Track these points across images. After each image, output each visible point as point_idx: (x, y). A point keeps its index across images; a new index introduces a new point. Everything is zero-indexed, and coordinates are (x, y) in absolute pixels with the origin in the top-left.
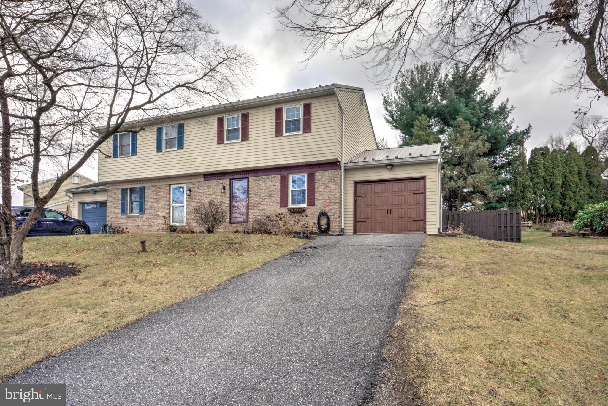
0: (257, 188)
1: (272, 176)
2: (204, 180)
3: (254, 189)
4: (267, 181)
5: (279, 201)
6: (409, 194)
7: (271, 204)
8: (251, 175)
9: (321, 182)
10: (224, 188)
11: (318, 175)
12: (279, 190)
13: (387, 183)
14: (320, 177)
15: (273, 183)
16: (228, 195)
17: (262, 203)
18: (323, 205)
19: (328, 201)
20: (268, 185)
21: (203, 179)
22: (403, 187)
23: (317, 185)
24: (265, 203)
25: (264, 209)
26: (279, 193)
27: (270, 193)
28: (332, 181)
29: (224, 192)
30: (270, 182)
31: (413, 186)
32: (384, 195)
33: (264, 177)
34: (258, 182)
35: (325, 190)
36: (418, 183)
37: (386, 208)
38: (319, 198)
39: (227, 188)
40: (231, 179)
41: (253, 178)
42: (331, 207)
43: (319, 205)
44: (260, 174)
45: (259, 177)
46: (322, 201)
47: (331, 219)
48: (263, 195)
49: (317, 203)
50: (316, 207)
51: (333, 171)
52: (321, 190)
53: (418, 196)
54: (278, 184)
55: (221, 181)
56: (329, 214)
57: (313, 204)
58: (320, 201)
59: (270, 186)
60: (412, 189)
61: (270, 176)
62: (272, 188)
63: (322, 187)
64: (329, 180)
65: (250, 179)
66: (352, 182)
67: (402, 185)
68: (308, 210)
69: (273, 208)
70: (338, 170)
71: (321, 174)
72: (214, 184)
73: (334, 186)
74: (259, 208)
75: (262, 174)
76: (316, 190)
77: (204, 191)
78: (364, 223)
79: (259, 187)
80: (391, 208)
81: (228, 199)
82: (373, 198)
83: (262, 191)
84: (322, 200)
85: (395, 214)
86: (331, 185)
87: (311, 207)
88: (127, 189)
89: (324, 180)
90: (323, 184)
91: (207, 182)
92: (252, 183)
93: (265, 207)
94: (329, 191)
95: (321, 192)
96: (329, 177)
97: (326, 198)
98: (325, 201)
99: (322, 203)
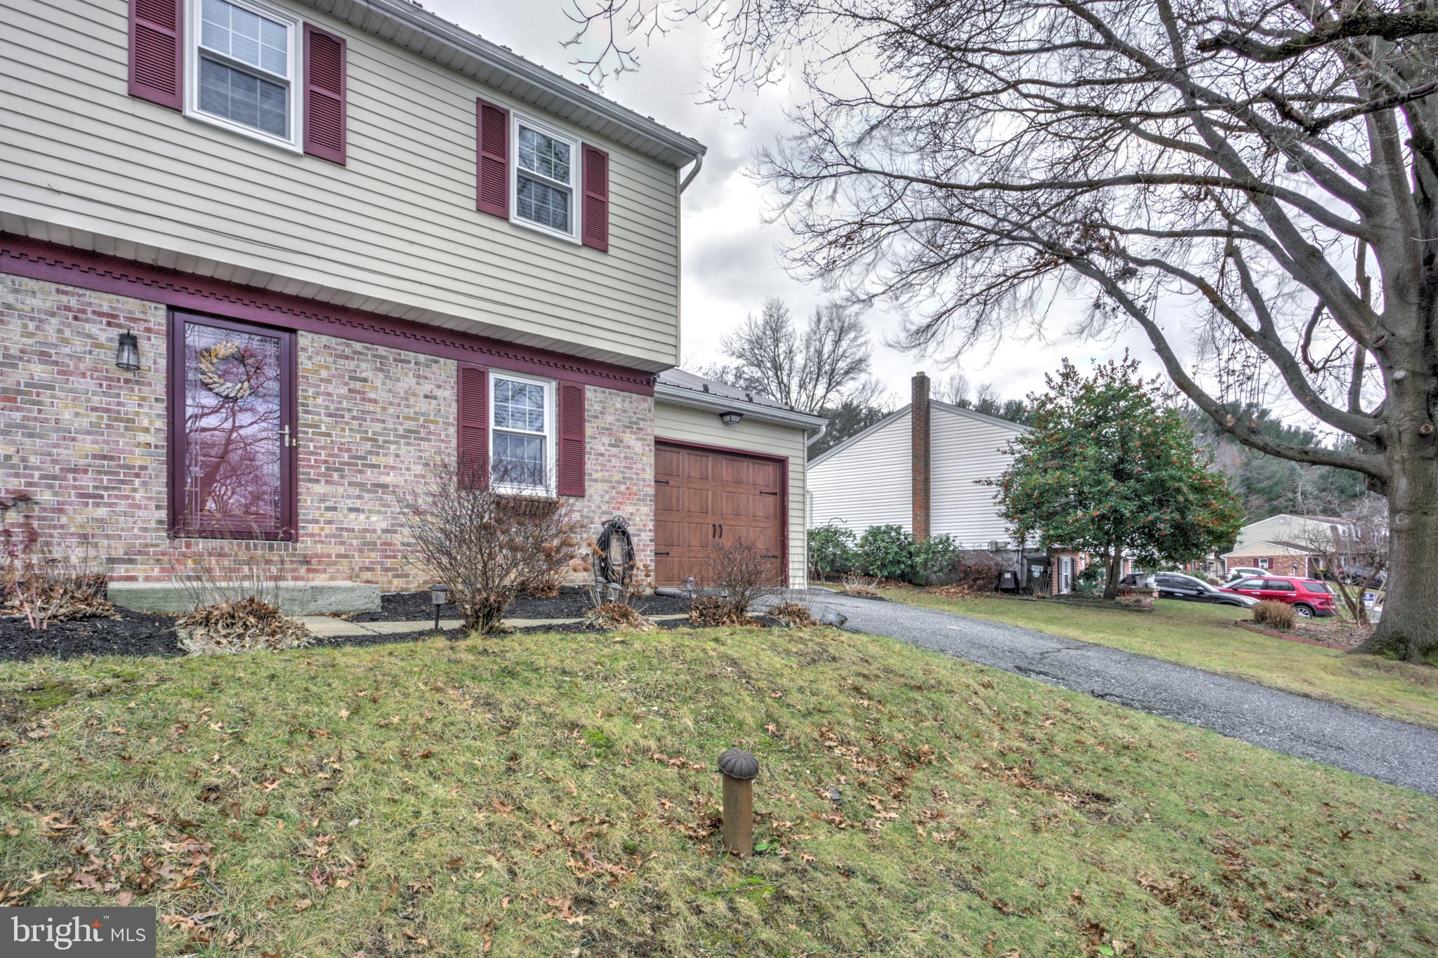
0: (344, 391)
1: (422, 357)
3: (330, 389)
4: (396, 370)
6: (753, 493)
8: (314, 323)
9: (601, 423)
10: (128, 341)
11: (593, 397)
12: (452, 418)
14: (597, 407)
15: (427, 387)
17: (373, 459)
18: (607, 498)
19: (623, 488)
20: (401, 387)
23: (589, 430)
24: (391, 461)
26: (452, 431)
27: (411, 425)
29: (129, 367)
30: (411, 380)
33: (382, 350)
34: (351, 365)
35: (614, 450)
36: (768, 468)
37: (710, 520)
38: (595, 475)
39: (154, 351)
40: (171, 308)
41: (325, 339)
42: (631, 509)
43: (597, 499)
44: (359, 332)
45: (358, 346)
46: (606, 486)
48: (378, 427)
49: (592, 489)
50: (586, 501)
51: (634, 396)
52: (602, 449)
54: (448, 395)
55: (104, 302)
56: (630, 529)
57: (580, 494)
58: (599, 486)
59: (410, 393)
60: (758, 480)
61: (404, 354)
62: (423, 406)
63: (606, 440)
64: (625, 421)
65: (304, 339)
68: (561, 510)
70: (649, 399)
71: (600, 396)
73: (639, 444)
74: (358, 478)
75: (370, 334)
76: (588, 447)
78: (666, 559)
79: (358, 386)
80: (721, 522)
81: (161, 408)
82: (681, 489)
83: (371, 407)
84: (604, 481)
85: (728, 538)
86: (629, 438)
87: (571, 499)
89: (610, 419)
90: (608, 430)
92: (319, 359)
94: (626, 458)
95: (602, 455)
96: (625, 411)
97: (618, 477)
98: (613, 488)
99: (607, 492)
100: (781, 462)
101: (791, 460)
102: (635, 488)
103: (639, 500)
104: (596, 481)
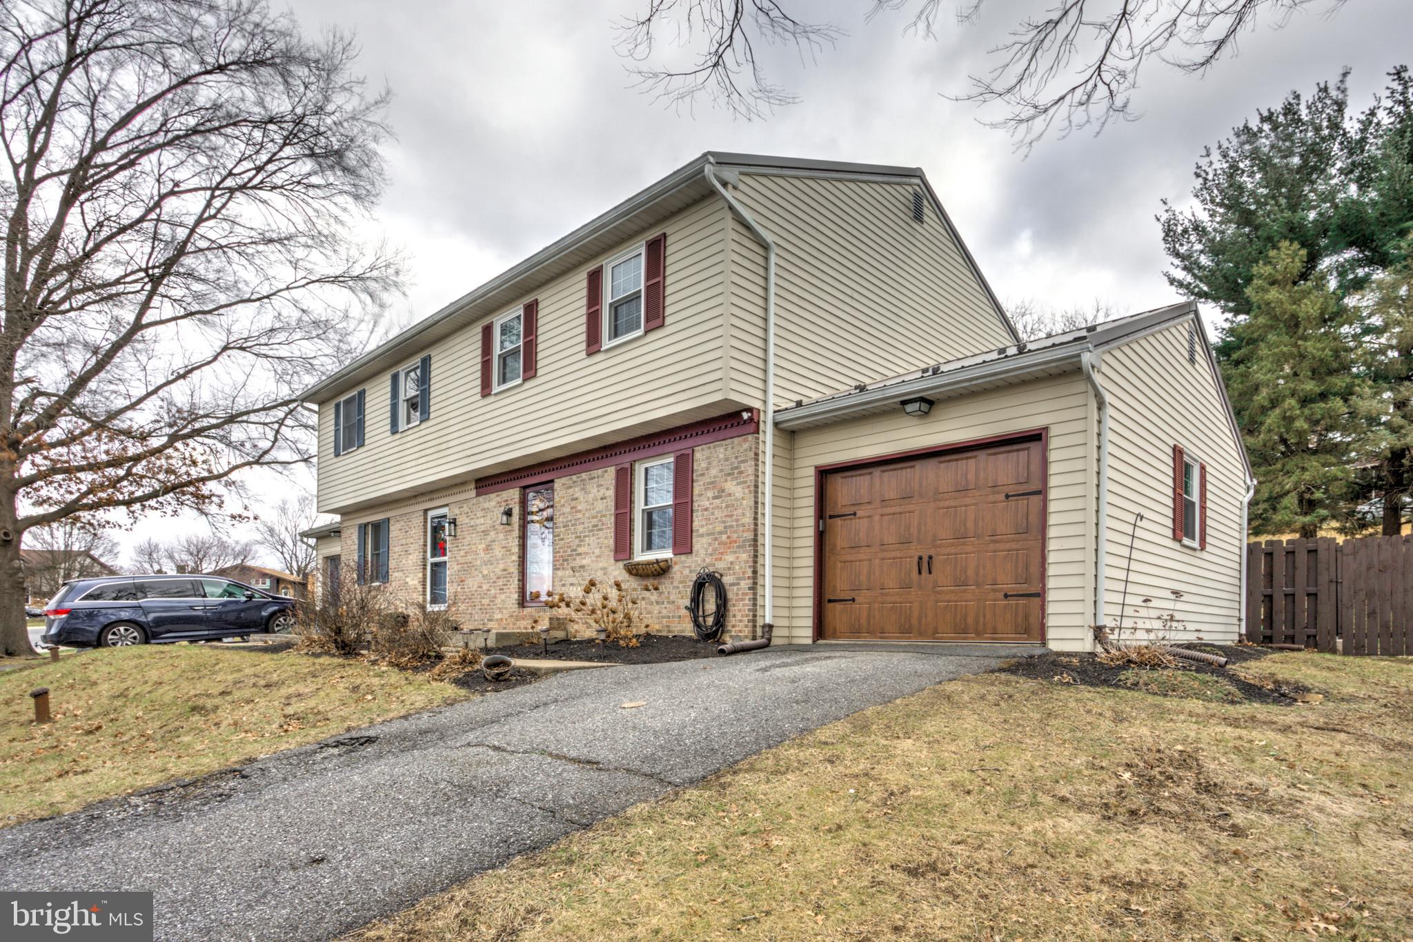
0: (569, 509)
1: (600, 471)
2: (478, 495)
3: (564, 510)
4: (589, 486)
5: (611, 542)
6: (991, 498)
7: (597, 552)
8: (559, 472)
9: (706, 479)
10: (508, 513)
11: (703, 456)
12: (613, 510)
13: (918, 465)
14: (704, 465)
15: (603, 491)
16: (516, 533)
17: (580, 550)
18: (710, 551)
19: (724, 537)
20: (591, 497)
21: (473, 493)
22: (971, 476)
23: (696, 491)
24: (586, 549)
25: (582, 567)
26: (613, 519)
27: (594, 521)
28: (734, 472)
29: (508, 524)
30: (595, 490)
31: (1004, 467)
32: (911, 507)
33: (584, 475)
34: (571, 491)
35: (718, 501)
36: (1023, 454)
37: (915, 551)
38: (702, 531)
39: (516, 512)
40: (524, 488)
41: (563, 480)
42: (730, 558)
43: (702, 552)
44: (575, 469)
45: (574, 478)
46: (710, 539)
47: (730, 595)
48: (580, 528)
49: (699, 544)
50: (693, 556)
51: (736, 440)
52: (707, 504)
53: (1023, 502)
54: (611, 493)
55: (506, 494)
56: (726, 580)
57: (688, 549)
58: (705, 540)
59: (595, 499)
60: (1002, 480)
61: (595, 473)
62: (599, 506)
63: (710, 494)
64: (727, 469)
65: (557, 484)
66: (812, 471)
67: (970, 467)
68: (676, 568)
69: (601, 565)
70: (750, 437)
71: (706, 453)
72: (493, 504)
73: (739, 488)
74: (574, 564)
75: (579, 467)
76: (696, 506)
77: (478, 522)
78: (849, 605)
79: (574, 503)
80: (932, 552)
81: (516, 542)
82: (877, 518)
83: (579, 515)
84: (708, 535)
85: (943, 573)
86: (730, 486)
87: (683, 558)
88: (366, 525)
89: (713, 472)
90: (712, 484)
91: (481, 498)
92: (560, 494)
93: (584, 562)
94: (727, 507)
95: (706, 509)
96: (727, 460)
97: (720, 528)
98: (716, 539)
99: (710, 544)
100: (1037, 437)
101: (1053, 431)
102: (735, 536)
103: (738, 547)
104: (702, 536)
